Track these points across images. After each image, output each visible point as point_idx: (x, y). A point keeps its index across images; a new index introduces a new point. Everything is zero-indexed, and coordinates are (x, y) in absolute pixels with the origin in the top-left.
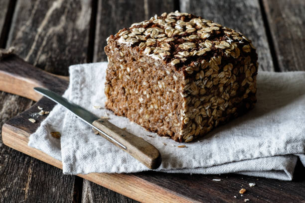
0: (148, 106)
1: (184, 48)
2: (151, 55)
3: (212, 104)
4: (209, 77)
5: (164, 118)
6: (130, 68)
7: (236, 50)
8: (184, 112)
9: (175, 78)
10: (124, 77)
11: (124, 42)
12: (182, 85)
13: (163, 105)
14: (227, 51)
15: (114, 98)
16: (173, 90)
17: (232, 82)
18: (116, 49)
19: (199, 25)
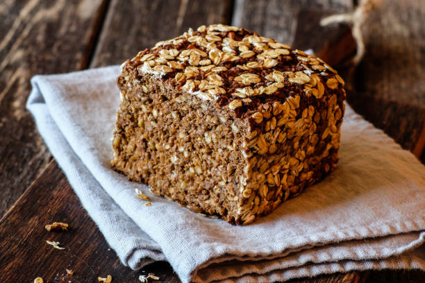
0: (185, 169)
1: (244, 82)
2: (195, 93)
3: (282, 167)
4: (282, 127)
5: (211, 189)
6: (159, 111)
7: (319, 86)
8: (245, 179)
9: (235, 129)
10: (147, 124)
11: (150, 72)
12: (247, 139)
13: (211, 168)
14: (307, 88)
15: (127, 155)
16: (229, 147)
17: (311, 134)
18: (136, 81)
19: (258, 46)
